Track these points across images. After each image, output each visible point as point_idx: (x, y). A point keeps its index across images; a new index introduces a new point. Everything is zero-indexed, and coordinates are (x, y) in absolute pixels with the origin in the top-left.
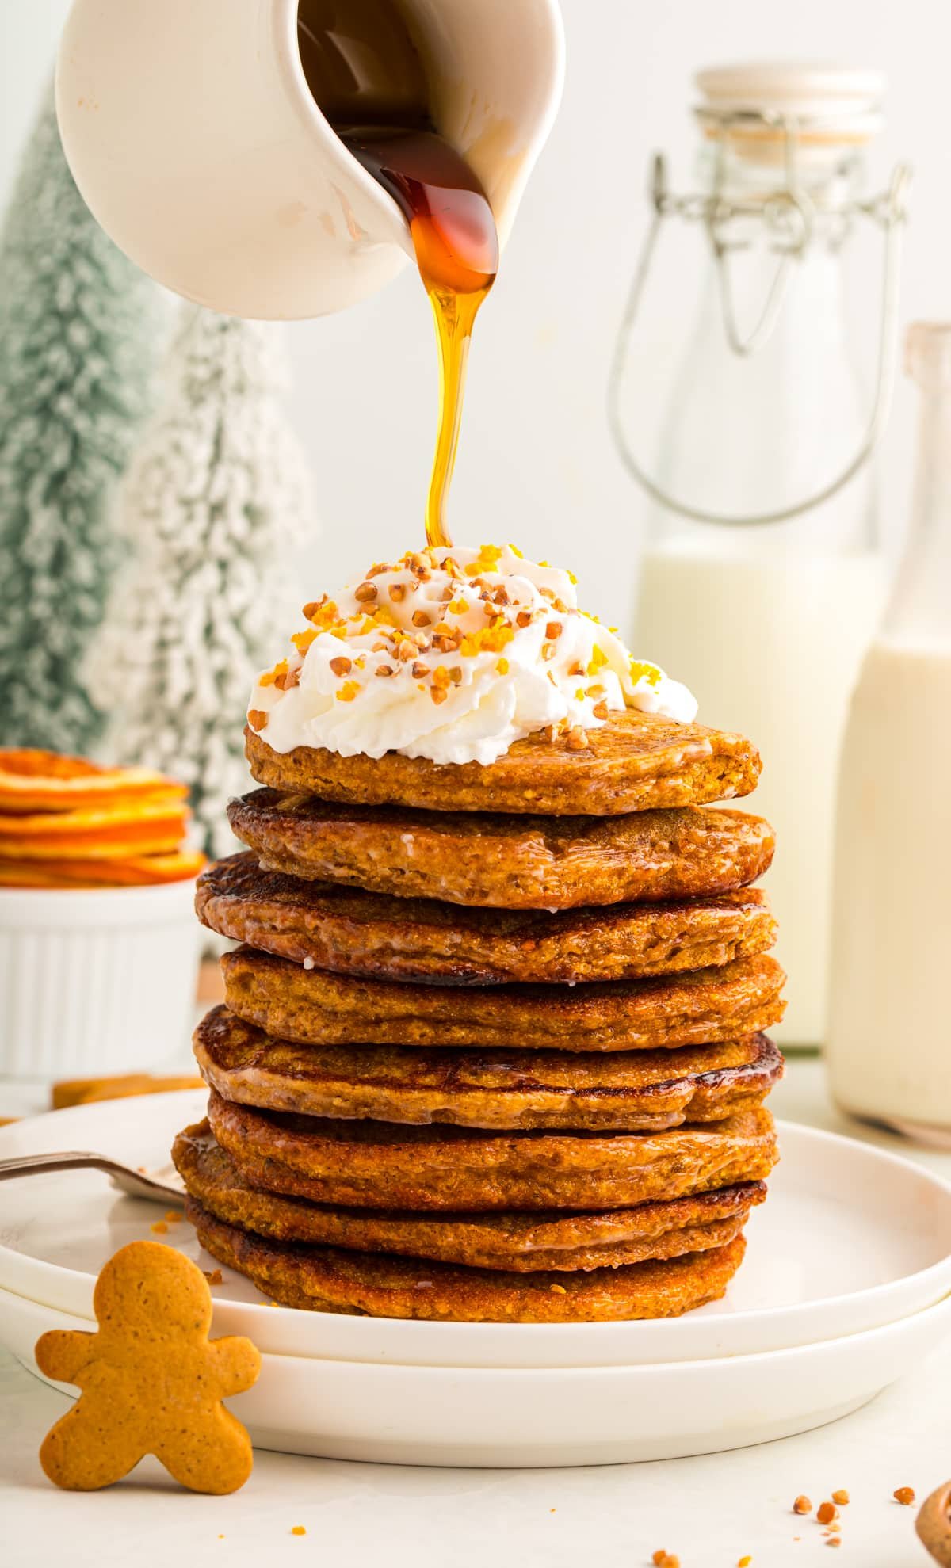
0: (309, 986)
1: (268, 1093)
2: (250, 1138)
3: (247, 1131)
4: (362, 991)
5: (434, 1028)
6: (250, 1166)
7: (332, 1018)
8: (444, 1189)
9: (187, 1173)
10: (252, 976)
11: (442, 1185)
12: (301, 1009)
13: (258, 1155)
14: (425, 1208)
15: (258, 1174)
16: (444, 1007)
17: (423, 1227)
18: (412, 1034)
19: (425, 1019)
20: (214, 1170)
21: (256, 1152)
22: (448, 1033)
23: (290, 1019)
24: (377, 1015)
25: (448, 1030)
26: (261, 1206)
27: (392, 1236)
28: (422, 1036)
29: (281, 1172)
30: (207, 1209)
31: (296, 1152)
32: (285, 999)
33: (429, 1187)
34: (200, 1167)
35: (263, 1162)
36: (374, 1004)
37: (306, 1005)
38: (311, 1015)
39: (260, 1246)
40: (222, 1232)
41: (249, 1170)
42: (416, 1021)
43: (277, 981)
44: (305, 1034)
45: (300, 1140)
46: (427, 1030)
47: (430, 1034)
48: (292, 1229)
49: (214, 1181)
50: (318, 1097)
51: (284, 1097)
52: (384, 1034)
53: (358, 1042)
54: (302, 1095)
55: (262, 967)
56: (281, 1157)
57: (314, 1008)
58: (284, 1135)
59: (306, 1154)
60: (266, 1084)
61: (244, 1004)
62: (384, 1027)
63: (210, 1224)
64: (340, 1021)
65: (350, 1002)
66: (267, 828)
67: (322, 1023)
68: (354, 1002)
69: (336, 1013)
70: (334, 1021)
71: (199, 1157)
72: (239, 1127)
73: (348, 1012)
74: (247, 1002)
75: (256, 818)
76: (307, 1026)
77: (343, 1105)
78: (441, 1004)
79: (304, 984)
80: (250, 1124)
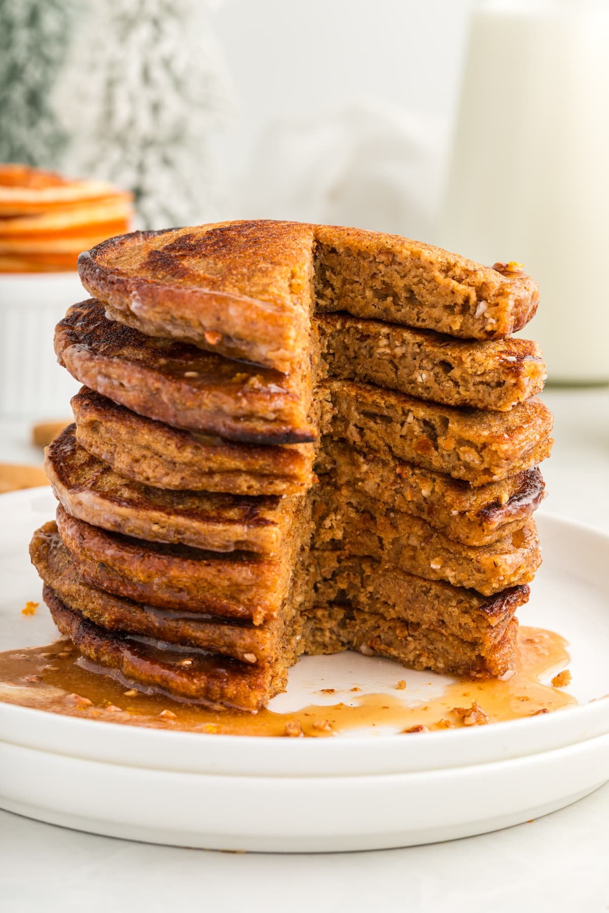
0: (151, 439)
1: (99, 515)
2: (86, 545)
3: (84, 539)
4: (197, 448)
5: (259, 482)
6: (86, 568)
7: (171, 465)
8: (245, 601)
9: (41, 566)
10: (101, 423)
11: (243, 597)
12: (144, 457)
13: (92, 559)
14: (229, 615)
15: (92, 575)
16: (269, 465)
17: (226, 630)
18: (240, 486)
19: (251, 473)
20: (61, 564)
21: (91, 557)
22: (271, 486)
23: (135, 465)
24: (210, 468)
25: (271, 483)
26: (94, 600)
27: (199, 634)
28: (249, 487)
29: (110, 576)
30: (56, 595)
31: (123, 560)
32: (129, 446)
33: (233, 598)
34: (50, 561)
35: (97, 565)
36: (208, 459)
37: (149, 454)
38: (154, 463)
39: (91, 632)
40: (65, 616)
41: (85, 570)
42: (244, 475)
43: (123, 431)
44: (148, 479)
45: (127, 551)
46: (253, 482)
47: (256, 487)
48: (118, 621)
49: (60, 574)
50: (139, 523)
51: (112, 520)
52: (216, 484)
53: (194, 489)
54: (126, 519)
55: (110, 418)
56: (110, 563)
57: (156, 457)
58: (114, 546)
59: (131, 563)
60: (97, 507)
61: (94, 443)
62: (217, 479)
63: (58, 608)
64: (179, 471)
65: (187, 454)
66: (112, 289)
67: (163, 472)
68: (190, 456)
69: (174, 463)
70: (173, 470)
71: (51, 553)
72: (78, 534)
73: (185, 464)
74: (96, 442)
75: (104, 279)
76: (150, 474)
77: (161, 530)
78: (266, 462)
79: (146, 437)
80: (87, 533)
